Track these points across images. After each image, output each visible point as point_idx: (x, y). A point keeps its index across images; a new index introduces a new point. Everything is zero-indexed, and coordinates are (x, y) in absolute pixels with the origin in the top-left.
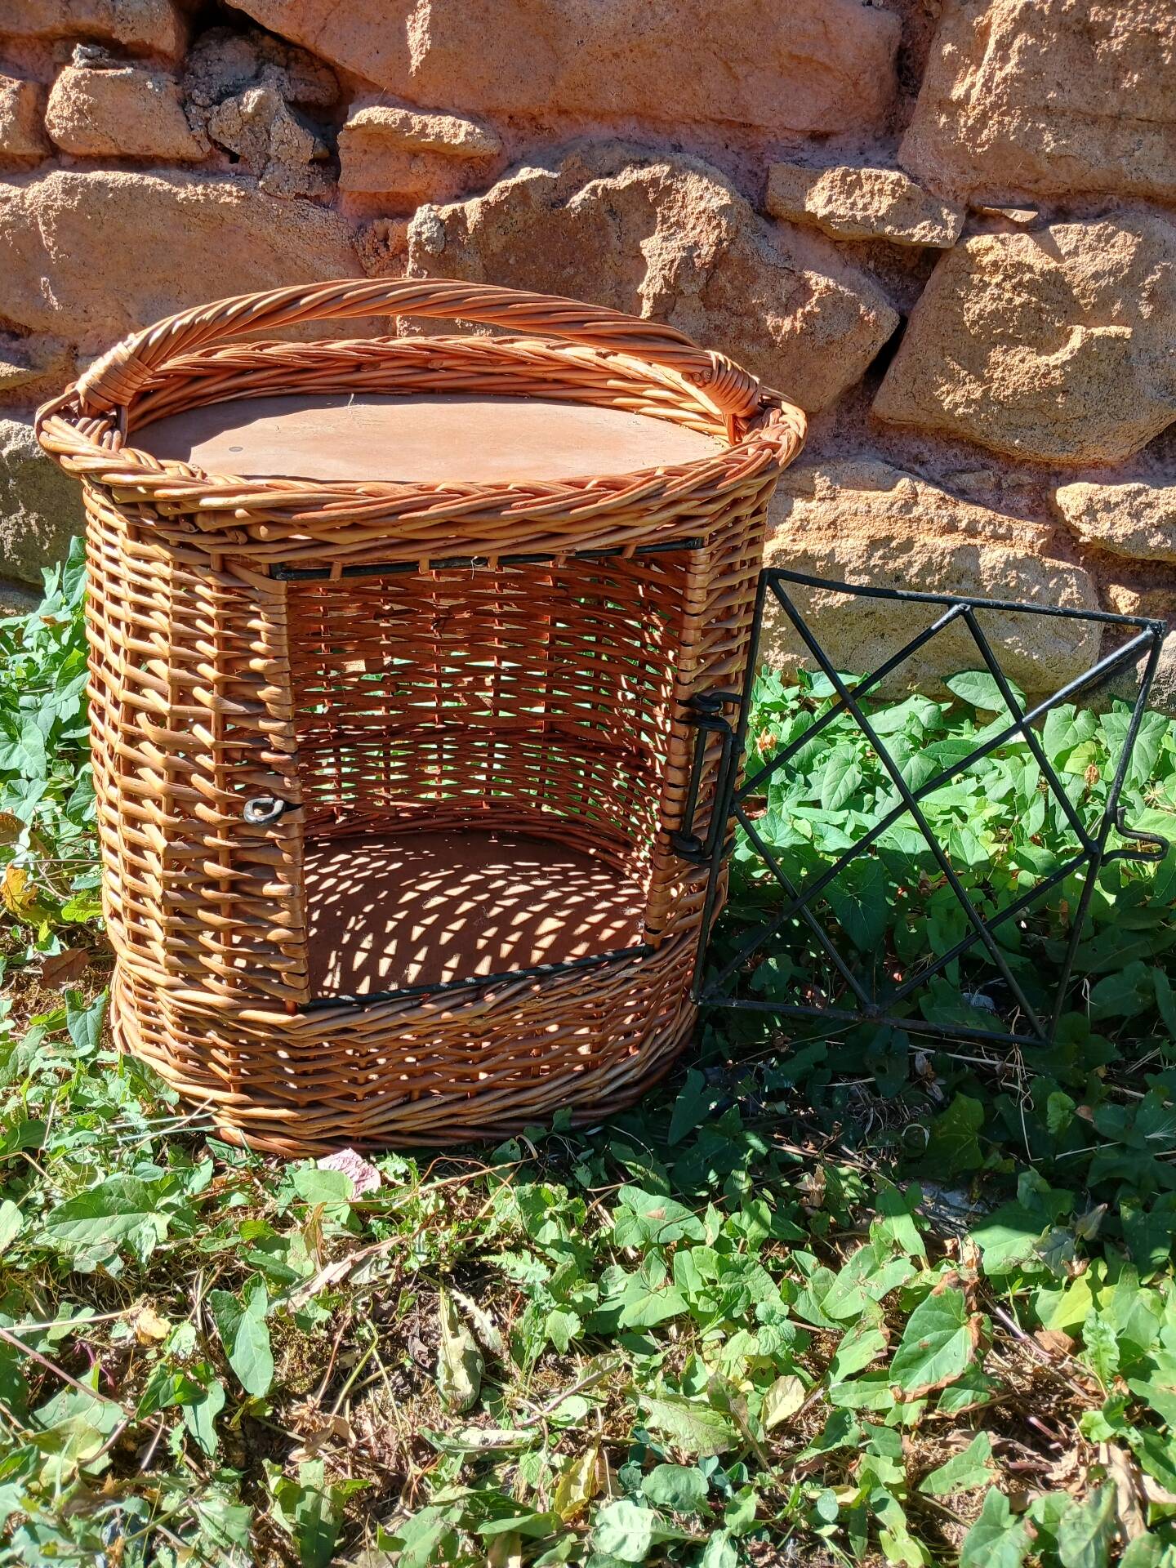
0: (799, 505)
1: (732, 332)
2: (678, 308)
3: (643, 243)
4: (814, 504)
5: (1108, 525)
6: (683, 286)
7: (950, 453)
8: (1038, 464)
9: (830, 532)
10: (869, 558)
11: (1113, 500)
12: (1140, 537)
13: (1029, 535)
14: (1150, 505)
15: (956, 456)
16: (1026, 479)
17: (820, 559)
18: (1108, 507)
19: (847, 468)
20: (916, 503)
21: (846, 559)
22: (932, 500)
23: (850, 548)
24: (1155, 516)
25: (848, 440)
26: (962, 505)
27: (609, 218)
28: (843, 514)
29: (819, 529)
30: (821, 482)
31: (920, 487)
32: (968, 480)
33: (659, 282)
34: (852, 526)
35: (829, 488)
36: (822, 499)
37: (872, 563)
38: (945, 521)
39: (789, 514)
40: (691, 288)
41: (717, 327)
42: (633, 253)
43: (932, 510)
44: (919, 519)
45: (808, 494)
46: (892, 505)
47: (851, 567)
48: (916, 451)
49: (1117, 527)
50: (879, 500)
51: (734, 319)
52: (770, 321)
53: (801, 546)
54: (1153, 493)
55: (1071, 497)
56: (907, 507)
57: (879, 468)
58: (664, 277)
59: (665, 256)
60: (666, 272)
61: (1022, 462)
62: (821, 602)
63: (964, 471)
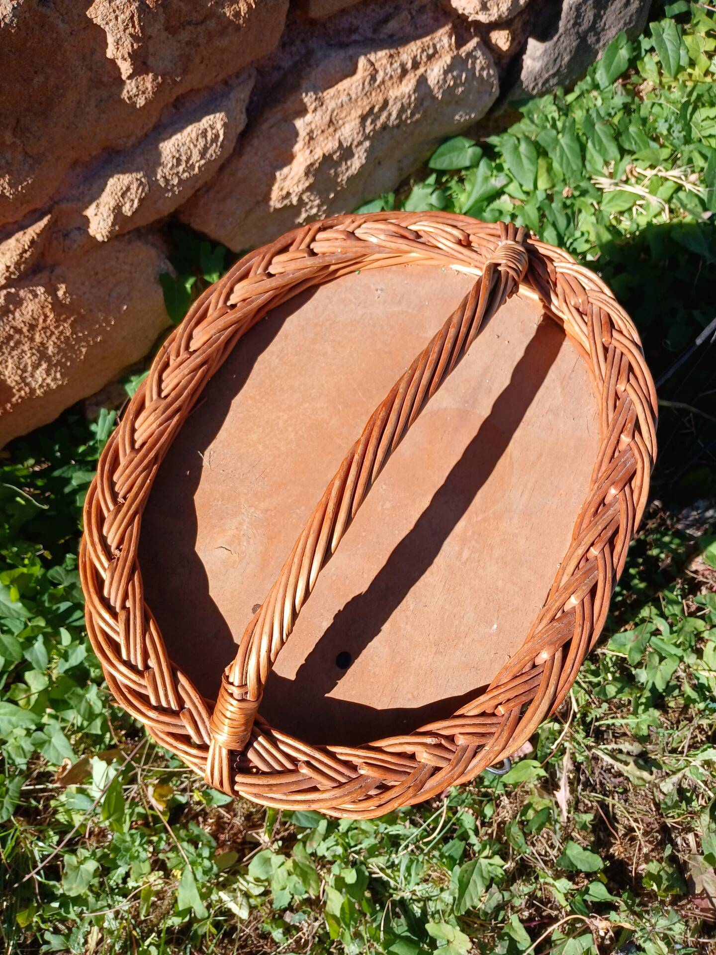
0: (299, 123)
1: (202, 40)
2: (151, 50)
3: (90, 13)
4: (309, 117)
5: (496, 8)
6: (149, 31)
7: (369, 11)
9: (331, 129)
10: (364, 130)
13: (445, 40)
15: (373, 10)
17: (335, 152)
19: (317, 74)
20: (377, 71)
21: (350, 140)
22: (384, 61)
23: (349, 130)
26: (401, 50)
27: (43, 10)
28: (333, 111)
29: (323, 131)
30: (308, 99)
31: (372, 57)
32: (392, 26)
33: (127, 42)
34: (343, 115)
35: (316, 99)
36: (315, 110)
37: (367, 131)
38: (399, 71)
39: (297, 134)
40: (156, 29)
41: (188, 43)
42: (83, 26)
43: (389, 70)
44: (383, 82)
45: (302, 111)
46: (363, 84)
47: (355, 143)
50: (351, 85)
51: (200, 28)
52: (228, 12)
53: (318, 154)
56: (373, 78)
57: (336, 58)
58: (131, 35)
59: (121, 17)
60: (131, 30)
62: (345, 178)
63: (386, 20)
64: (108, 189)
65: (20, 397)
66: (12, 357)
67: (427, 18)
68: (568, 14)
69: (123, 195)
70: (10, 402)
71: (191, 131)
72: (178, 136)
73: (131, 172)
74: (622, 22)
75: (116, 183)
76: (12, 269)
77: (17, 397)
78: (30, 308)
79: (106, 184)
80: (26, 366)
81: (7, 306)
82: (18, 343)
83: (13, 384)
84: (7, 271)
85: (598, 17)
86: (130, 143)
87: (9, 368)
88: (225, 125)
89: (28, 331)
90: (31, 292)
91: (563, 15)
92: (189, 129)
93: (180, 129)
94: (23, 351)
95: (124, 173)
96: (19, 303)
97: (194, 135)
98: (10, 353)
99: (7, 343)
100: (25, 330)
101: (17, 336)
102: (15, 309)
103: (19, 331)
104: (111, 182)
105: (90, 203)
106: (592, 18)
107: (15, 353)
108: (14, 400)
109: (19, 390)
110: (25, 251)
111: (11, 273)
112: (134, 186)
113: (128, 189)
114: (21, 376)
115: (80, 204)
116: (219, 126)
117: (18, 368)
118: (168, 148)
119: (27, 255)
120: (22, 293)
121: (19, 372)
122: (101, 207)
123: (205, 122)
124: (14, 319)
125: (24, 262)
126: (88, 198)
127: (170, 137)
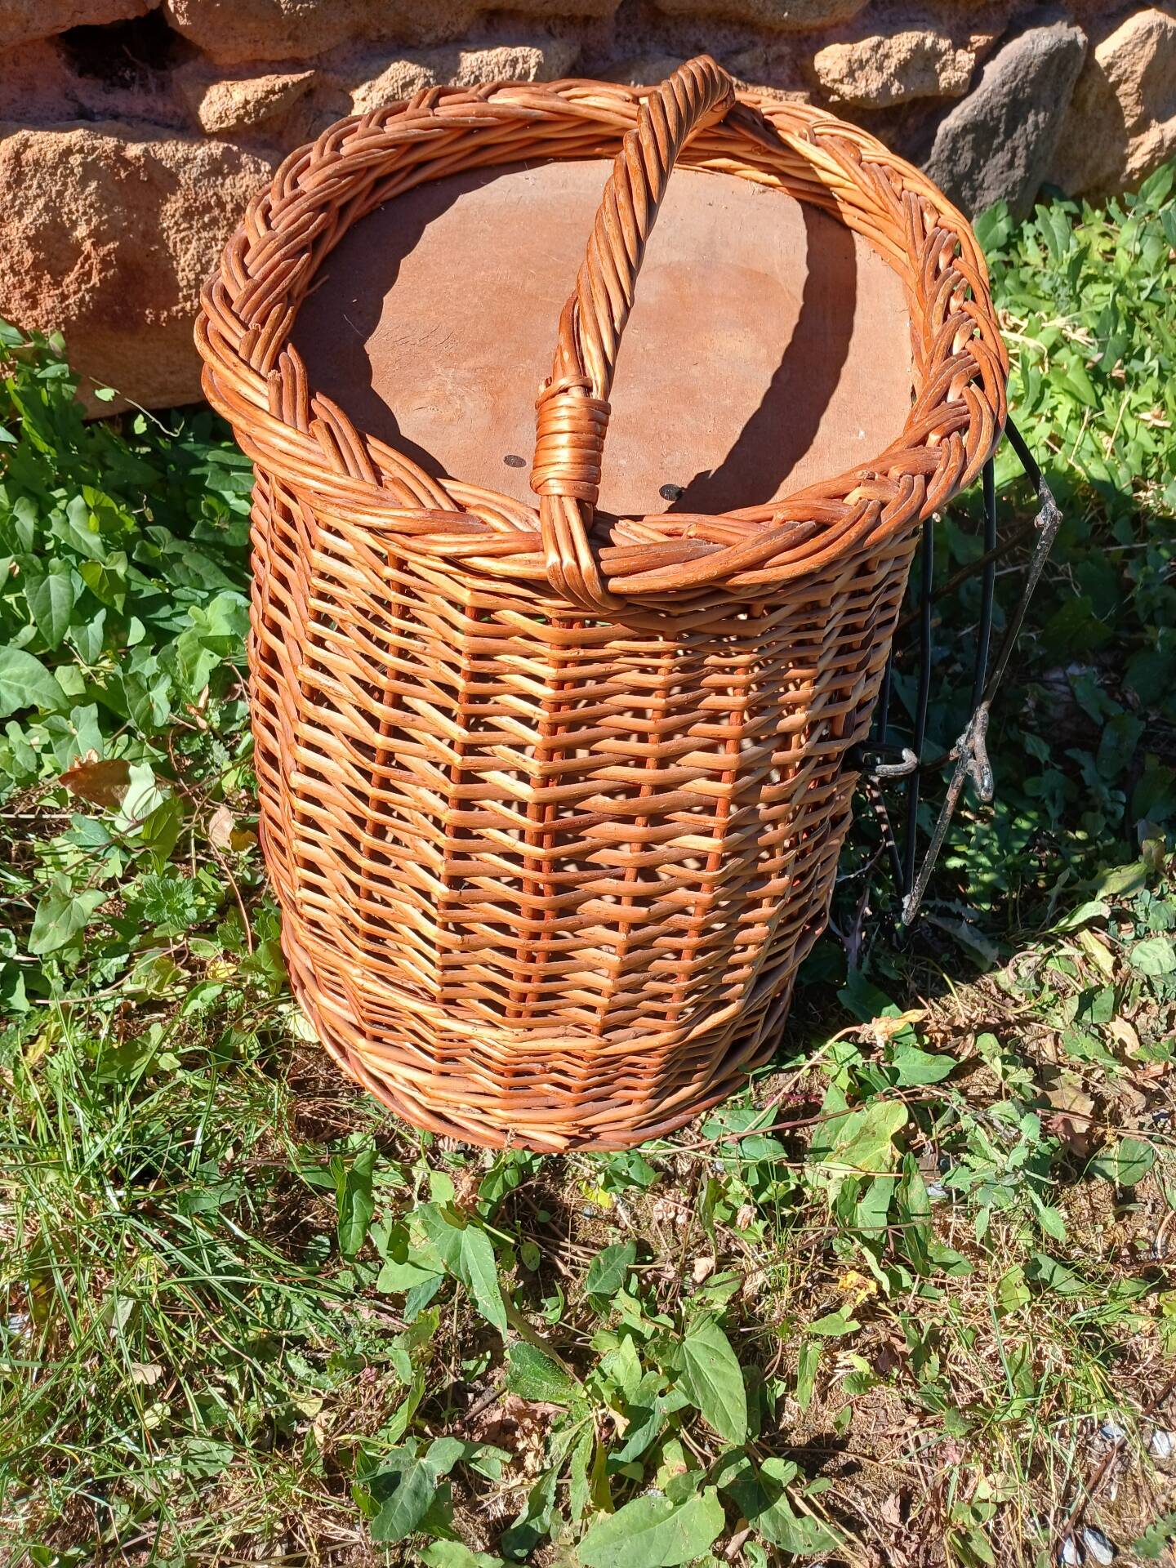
5: (864, 82)
7: (720, 35)
8: (791, 32)
11: (865, 57)
12: (886, 87)
14: (887, 56)
15: (725, 37)
16: (786, 50)
18: (862, 65)
24: (891, 65)
25: (628, 37)
26: (750, 88)
48: (693, 39)
49: (869, 84)
54: (887, 42)
55: (830, 60)
61: (781, 32)
63: (737, 52)
64: (388, 73)
65: (183, 309)
66: (199, 239)
67: (783, 71)
68: (943, 142)
69: (405, 86)
70: (169, 310)
71: (501, 53)
72: (485, 53)
73: (421, 66)
74: (1004, 186)
75: (401, 70)
76: (250, 107)
77: (179, 307)
78: (246, 181)
79: (388, 66)
80: (209, 262)
81: (222, 162)
82: (214, 221)
83: (183, 284)
84: (244, 107)
85: (976, 166)
86: (427, 39)
87: (189, 256)
88: (539, 64)
89: (233, 211)
90: (255, 162)
91: (937, 140)
92: (499, 50)
93: (490, 48)
94: (214, 238)
95: (413, 62)
96: (236, 168)
97: (502, 58)
98: (198, 232)
99: (202, 214)
100: (229, 207)
101: (216, 212)
102: (229, 174)
103: (221, 205)
104: (395, 66)
105: (363, 81)
106: (969, 162)
107: (204, 234)
108: (174, 309)
109: (187, 298)
110: (272, 92)
111: (247, 114)
112: (420, 82)
113: (412, 82)
114: (197, 275)
115: (349, 81)
116: (533, 61)
117: (199, 260)
118: (469, 60)
119: (274, 98)
120: (244, 158)
121: (198, 267)
122: (375, 90)
123: (518, 51)
124: (222, 185)
125: (267, 106)
126: (361, 76)
127: (475, 51)
